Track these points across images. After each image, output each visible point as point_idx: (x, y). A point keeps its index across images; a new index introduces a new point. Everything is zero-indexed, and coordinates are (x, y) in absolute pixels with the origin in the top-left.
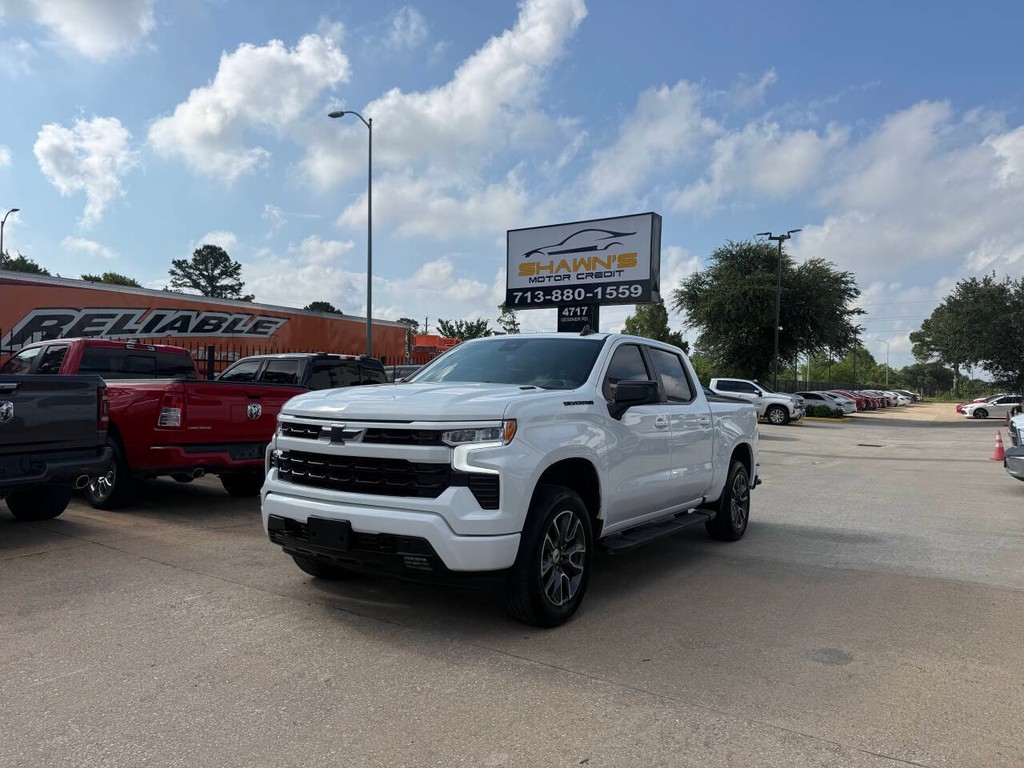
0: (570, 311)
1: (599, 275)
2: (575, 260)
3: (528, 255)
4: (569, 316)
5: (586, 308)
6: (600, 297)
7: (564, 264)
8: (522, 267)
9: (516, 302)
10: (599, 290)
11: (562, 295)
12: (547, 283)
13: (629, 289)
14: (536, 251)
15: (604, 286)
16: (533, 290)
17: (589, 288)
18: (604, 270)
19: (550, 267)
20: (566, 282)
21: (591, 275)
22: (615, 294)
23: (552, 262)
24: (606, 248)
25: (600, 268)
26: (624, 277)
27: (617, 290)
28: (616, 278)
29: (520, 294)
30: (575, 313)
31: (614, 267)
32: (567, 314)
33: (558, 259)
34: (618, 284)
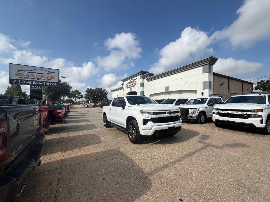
0: (35, 87)
1: (44, 79)
2: (36, 75)
3: (19, 71)
4: (34, 88)
5: (40, 86)
6: (44, 84)
7: (32, 75)
8: (16, 74)
9: (14, 82)
10: (44, 83)
11: (32, 82)
12: (26, 79)
13: (53, 84)
14: (22, 71)
15: (46, 82)
16: (21, 80)
17: (40, 82)
18: (46, 79)
19: (28, 75)
20: (33, 80)
21: (42, 79)
22: (49, 84)
23: (28, 74)
24: (46, 74)
25: (44, 78)
26: (51, 81)
27: (50, 83)
28: (49, 81)
29: (16, 80)
30: (36, 87)
31: (49, 78)
32: (34, 87)
33: (30, 74)
34: (50, 82)
